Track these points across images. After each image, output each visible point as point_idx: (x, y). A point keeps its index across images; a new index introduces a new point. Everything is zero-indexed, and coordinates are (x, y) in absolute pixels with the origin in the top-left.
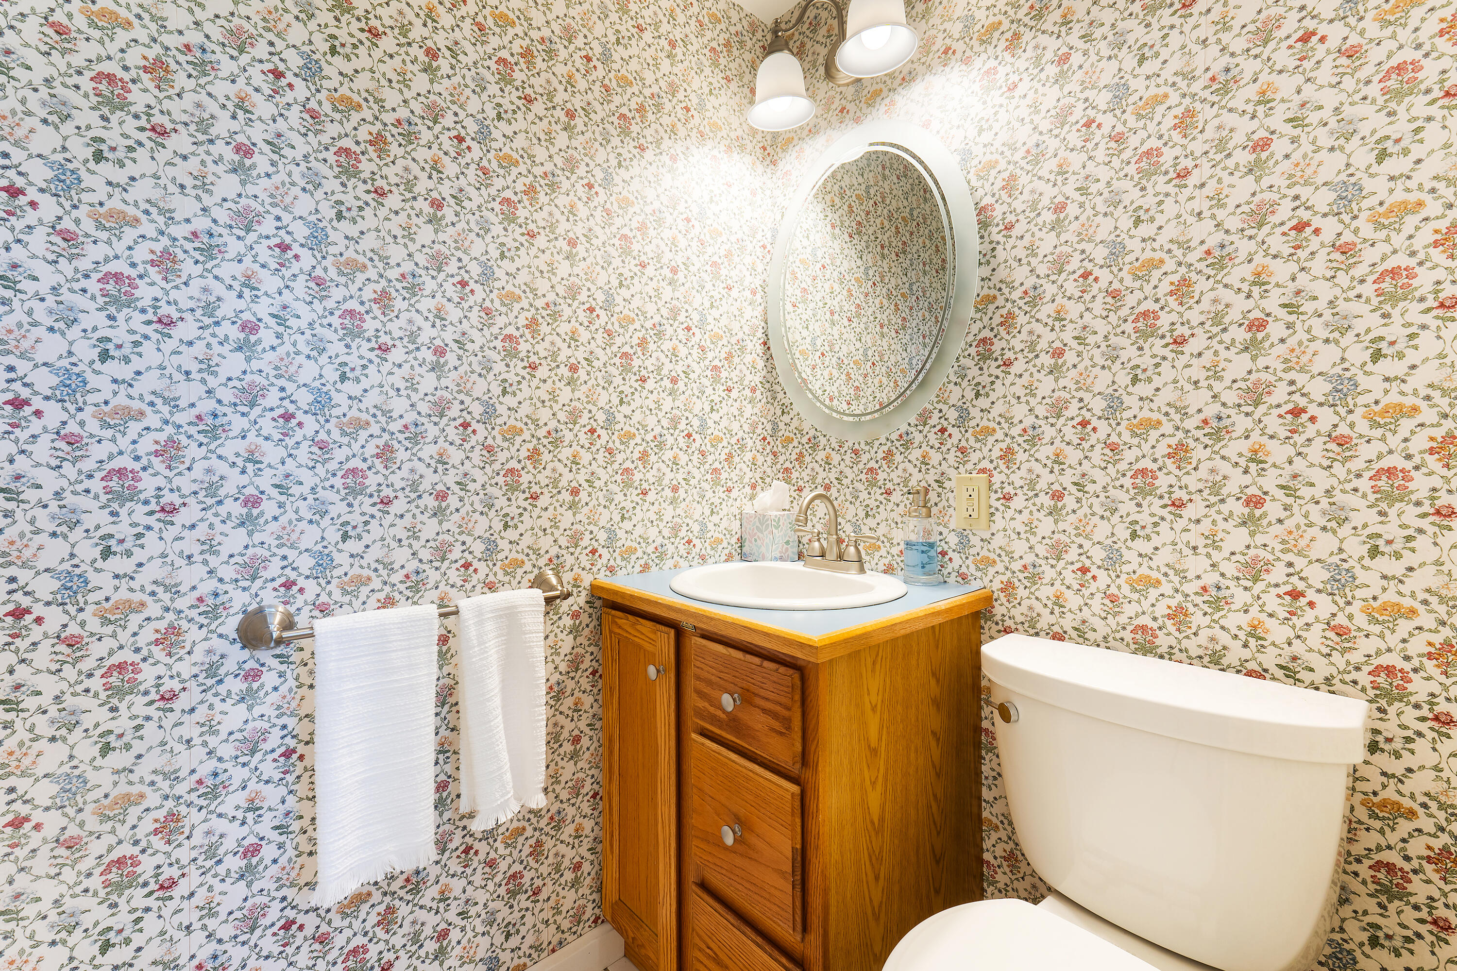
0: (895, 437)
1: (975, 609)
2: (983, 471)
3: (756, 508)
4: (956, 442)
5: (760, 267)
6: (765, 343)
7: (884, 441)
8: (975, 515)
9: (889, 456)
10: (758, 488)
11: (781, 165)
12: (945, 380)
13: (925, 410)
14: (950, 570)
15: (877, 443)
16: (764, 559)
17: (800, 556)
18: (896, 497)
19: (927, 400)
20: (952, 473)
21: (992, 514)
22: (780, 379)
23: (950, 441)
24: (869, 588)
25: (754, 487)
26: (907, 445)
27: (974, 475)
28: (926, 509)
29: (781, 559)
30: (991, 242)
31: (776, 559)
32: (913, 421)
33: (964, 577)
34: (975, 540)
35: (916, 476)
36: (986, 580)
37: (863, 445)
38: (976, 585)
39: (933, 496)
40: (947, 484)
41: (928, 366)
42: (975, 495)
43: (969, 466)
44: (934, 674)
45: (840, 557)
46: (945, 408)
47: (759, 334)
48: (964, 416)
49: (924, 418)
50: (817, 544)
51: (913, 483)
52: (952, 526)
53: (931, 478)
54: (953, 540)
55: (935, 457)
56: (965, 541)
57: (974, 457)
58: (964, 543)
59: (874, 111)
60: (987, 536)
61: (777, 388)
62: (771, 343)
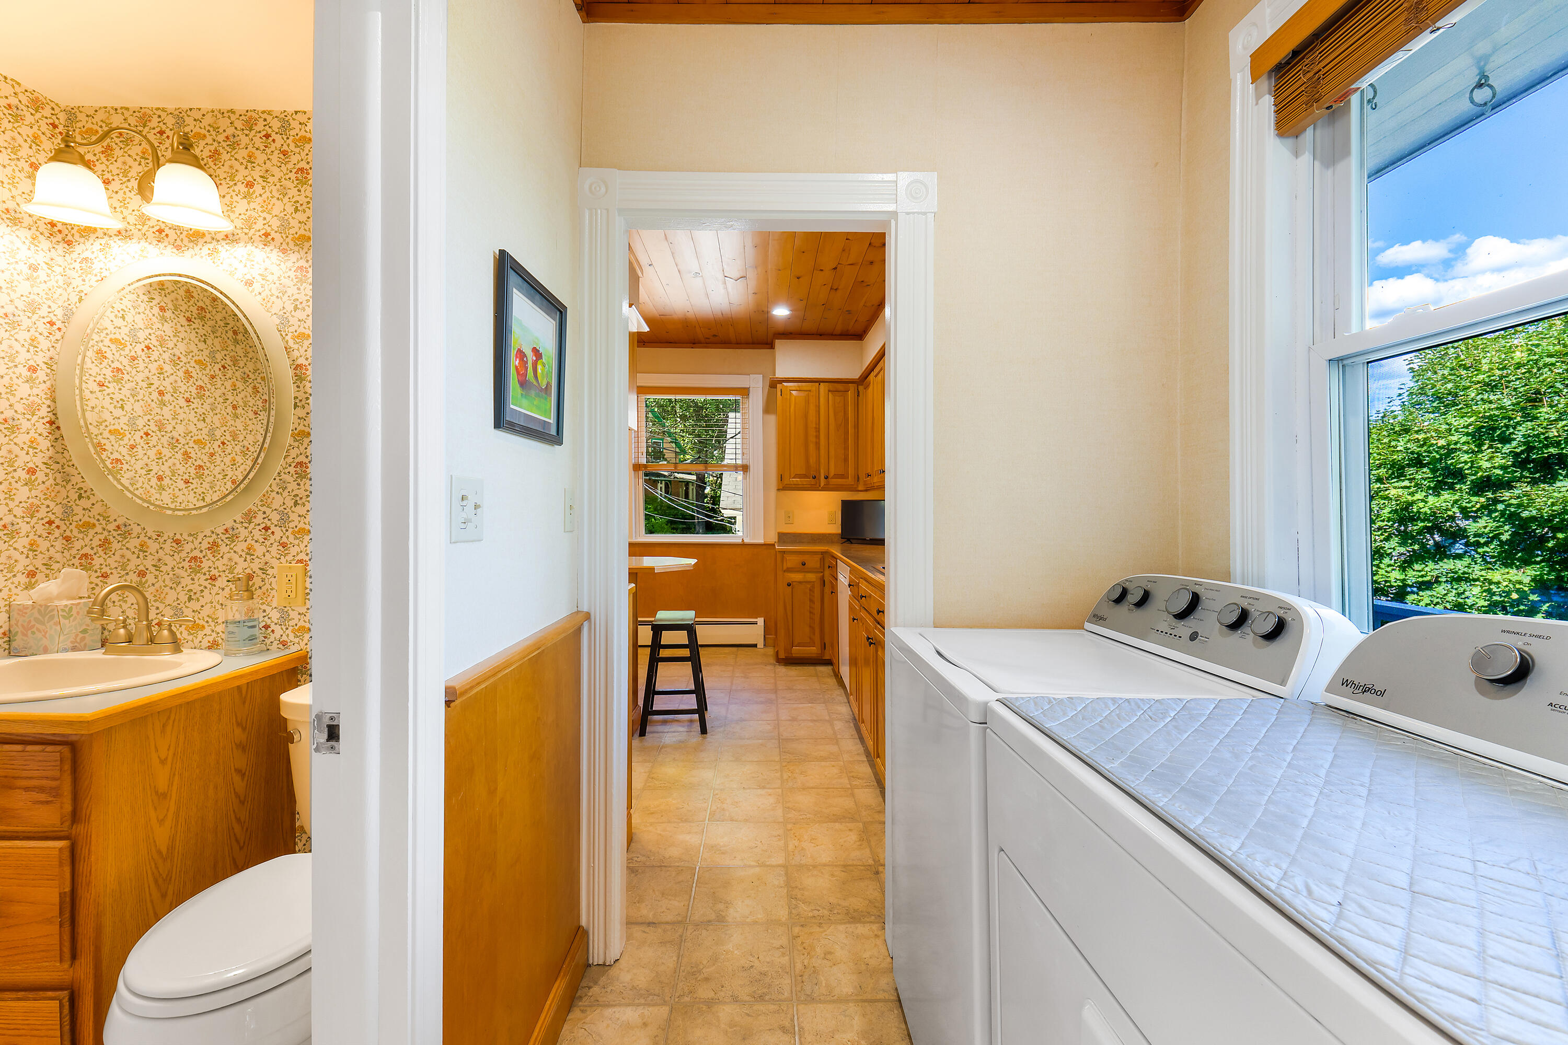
0: (220, 530)
1: (292, 666)
2: (301, 561)
3: (35, 598)
4: (278, 538)
5: (44, 344)
6: (51, 423)
7: (209, 534)
8: (293, 595)
9: (214, 546)
10: (39, 576)
11: (78, 249)
12: (267, 488)
13: (250, 510)
14: (272, 639)
15: (201, 536)
16: (46, 651)
17: (103, 644)
18: (222, 582)
19: (252, 502)
20: (275, 562)
21: (308, 594)
22: (74, 461)
23: (272, 538)
24: (177, 665)
25: (32, 574)
26: (234, 538)
27: (293, 564)
28: (250, 592)
29: (74, 649)
30: (305, 393)
31: (65, 650)
32: (239, 519)
33: (284, 644)
34: (293, 615)
35: (242, 565)
36: (302, 644)
37: (185, 536)
38: (294, 649)
39: (257, 581)
40: (270, 571)
41: (251, 476)
42: (293, 580)
43: (289, 558)
44: (239, 724)
45: (152, 640)
46: (268, 511)
47: (44, 411)
48: (284, 519)
49: (249, 517)
50: (122, 631)
51: (239, 569)
52: (274, 604)
53: (255, 566)
54: (275, 615)
55: (259, 550)
56: (285, 616)
57: (293, 551)
58: (285, 617)
59: (197, 249)
60: (303, 610)
61: (72, 471)
62: (61, 422)
